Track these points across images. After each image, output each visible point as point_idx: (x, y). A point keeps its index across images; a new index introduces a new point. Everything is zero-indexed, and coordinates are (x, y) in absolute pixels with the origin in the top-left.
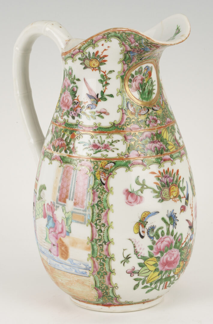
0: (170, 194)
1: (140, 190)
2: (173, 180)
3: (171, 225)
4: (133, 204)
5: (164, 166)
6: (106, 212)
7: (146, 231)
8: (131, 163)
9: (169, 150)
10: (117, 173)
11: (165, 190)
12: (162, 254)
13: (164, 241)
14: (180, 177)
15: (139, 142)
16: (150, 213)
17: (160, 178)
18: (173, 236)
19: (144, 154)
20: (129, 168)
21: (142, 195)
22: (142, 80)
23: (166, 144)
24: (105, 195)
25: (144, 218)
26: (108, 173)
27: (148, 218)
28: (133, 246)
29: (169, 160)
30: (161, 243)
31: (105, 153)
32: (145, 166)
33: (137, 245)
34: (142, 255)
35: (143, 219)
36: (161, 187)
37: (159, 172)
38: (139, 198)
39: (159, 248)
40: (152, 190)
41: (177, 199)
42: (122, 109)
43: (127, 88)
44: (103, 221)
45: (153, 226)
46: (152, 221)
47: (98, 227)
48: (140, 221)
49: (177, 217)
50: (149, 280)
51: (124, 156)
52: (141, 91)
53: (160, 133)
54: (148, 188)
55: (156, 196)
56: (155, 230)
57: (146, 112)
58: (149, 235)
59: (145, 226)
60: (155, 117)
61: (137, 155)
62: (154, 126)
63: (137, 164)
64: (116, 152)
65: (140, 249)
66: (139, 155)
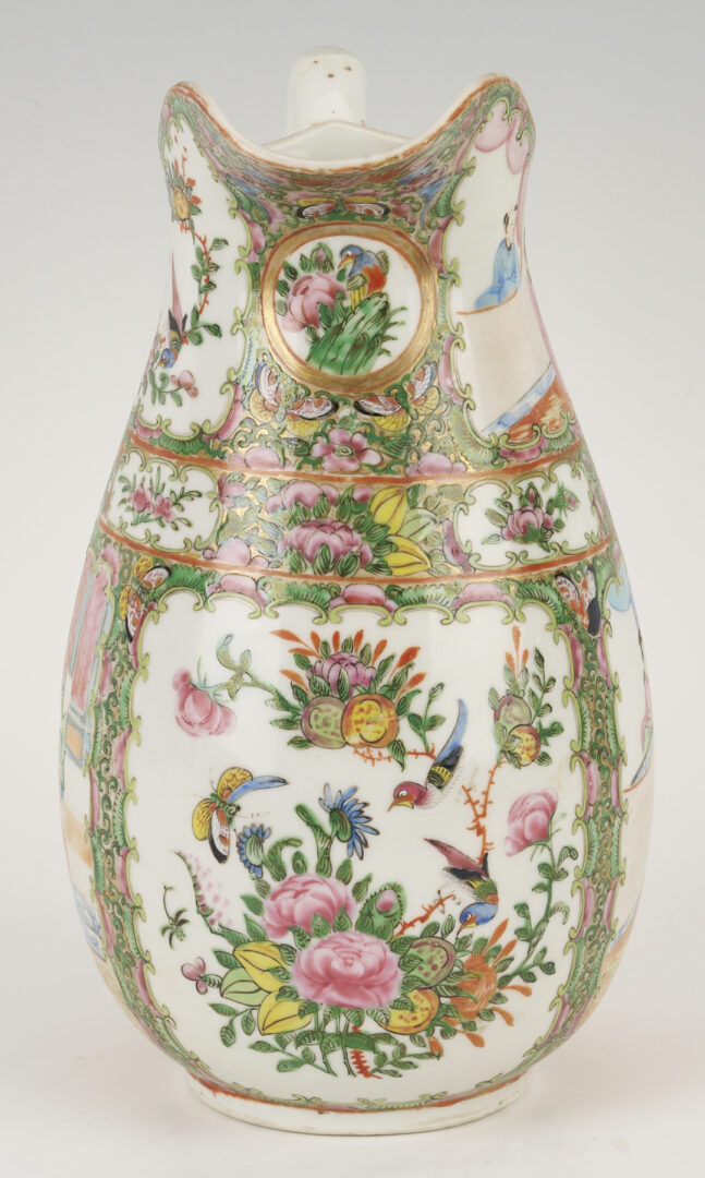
0: (345, 727)
1: (227, 684)
2: (374, 680)
3: (336, 841)
4: (196, 729)
5: (340, 621)
6: (122, 737)
7: (234, 840)
8: (217, 580)
9: (387, 567)
10: (170, 608)
11: (322, 707)
12: (303, 939)
13: (305, 891)
14: (419, 678)
15: (265, 515)
16: (251, 775)
17: (313, 660)
18: (347, 883)
19: (270, 559)
20: (207, 598)
21: (230, 705)
22: (335, 293)
23: (379, 545)
24: (127, 678)
25: (230, 789)
26: (148, 600)
27: (240, 795)
28: (190, 883)
29: (376, 602)
30: (295, 897)
31: (154, 528)
32: (263, 603)
33: (203, 883)
34: (224, 925)
35: (226, 792)
36: (311, 695)
37: (315, 637)
38: (219, 714)
39: (285, 912)
40: (269, 696)
41: (380, 754)
42: (236, 384)
43: (269, 313)
44: (114, 771)
45: (258, 825)
46: (254, 808)
47: (103, 785)
48: (213, 795)
49: (369, 819)
50: (267, 1023)
51: (201, 552)
52: (321, 333)
53: (364, 499)
54: (256, 683)
55: (283, 720)
56: (268, 844)
57: (324, 412)
58: (244, 858)
59: (230, 821)
60: (358, 438)
61: (243, 558)
62: (342, 470)
63: (234, 591)
64: (185, 532)
65: (216, 898)
66: (251, 560)
